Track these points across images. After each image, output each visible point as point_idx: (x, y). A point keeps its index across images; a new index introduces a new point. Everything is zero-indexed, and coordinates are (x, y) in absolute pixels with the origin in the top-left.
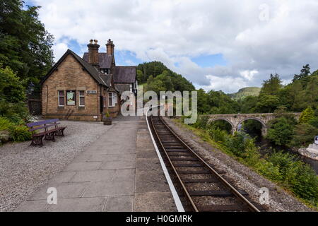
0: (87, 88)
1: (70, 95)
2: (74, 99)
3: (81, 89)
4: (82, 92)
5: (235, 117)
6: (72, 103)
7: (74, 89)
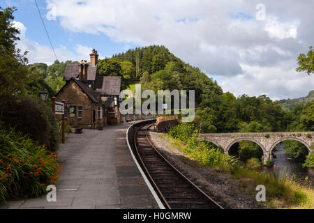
0: (84, 104)
1: (72, 110)
2: (74, 112)
3: (80, 105)
4: (80, 108)
5: (268, 137)
6: (73, 115)
7: (74, 105)
